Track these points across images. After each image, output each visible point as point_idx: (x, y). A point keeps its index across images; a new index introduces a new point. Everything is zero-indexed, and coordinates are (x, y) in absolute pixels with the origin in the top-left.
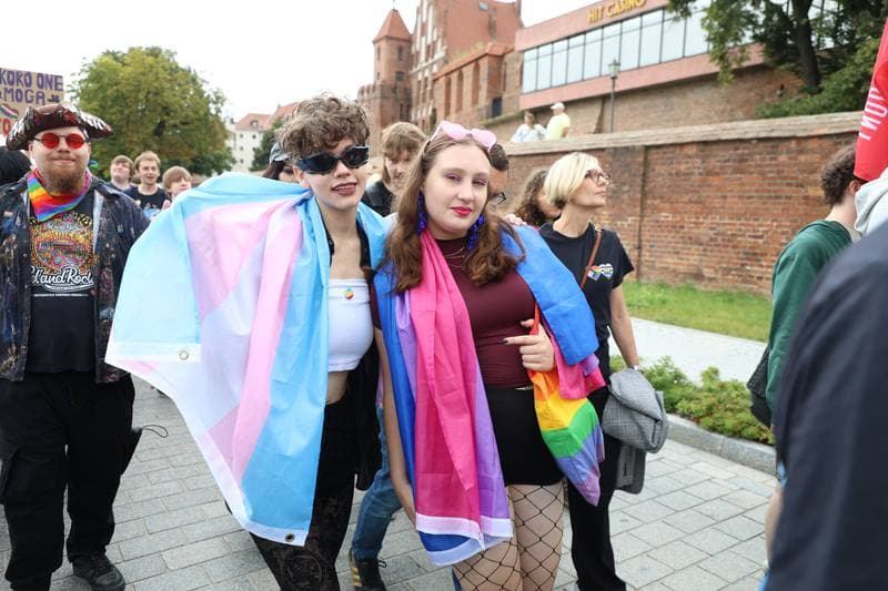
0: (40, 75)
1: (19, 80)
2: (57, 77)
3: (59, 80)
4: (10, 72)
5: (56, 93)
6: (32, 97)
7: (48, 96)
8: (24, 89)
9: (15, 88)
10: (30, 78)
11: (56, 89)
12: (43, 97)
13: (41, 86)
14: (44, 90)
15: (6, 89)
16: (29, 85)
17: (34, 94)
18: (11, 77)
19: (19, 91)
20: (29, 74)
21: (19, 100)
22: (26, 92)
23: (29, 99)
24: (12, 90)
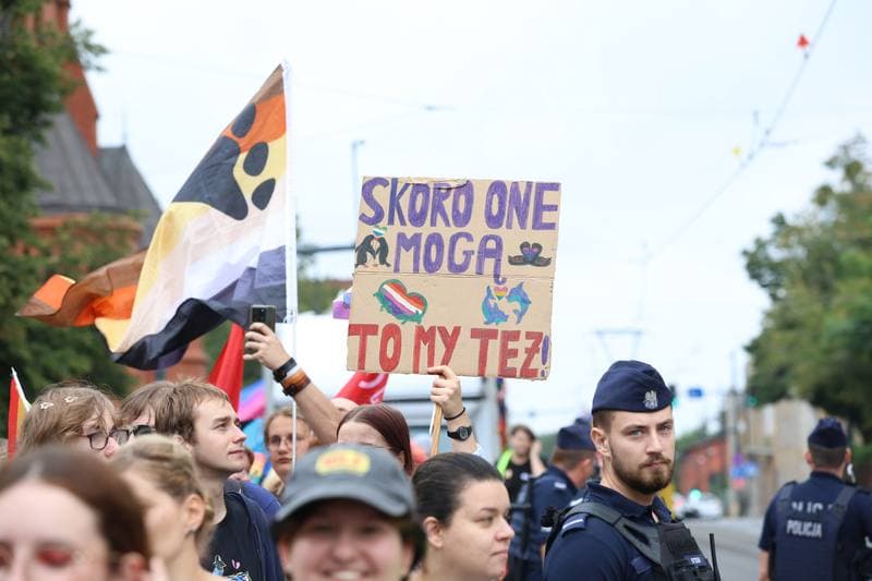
0: (497, 187)
1: (438, 208)
2: (543, 187)
3: (548, 197)
4: (420, 188)
5: (533, 236)
6: (468, 254)
7: (512, 248)
8: (446, 232)
9: (426, 230)
10: (470, 201)
11: (538, 225)
12: (496, 253)
13: (494, 221)
14: (501, 232)
15: (401, 236)
16: (462, 218)
17: (475, 246)
18: (420, 197)
19: (435, 239)
20: (466, 188)
21: (431, 267)
22: (454, 240)
23: (459, 259)
24: (417, 237)
